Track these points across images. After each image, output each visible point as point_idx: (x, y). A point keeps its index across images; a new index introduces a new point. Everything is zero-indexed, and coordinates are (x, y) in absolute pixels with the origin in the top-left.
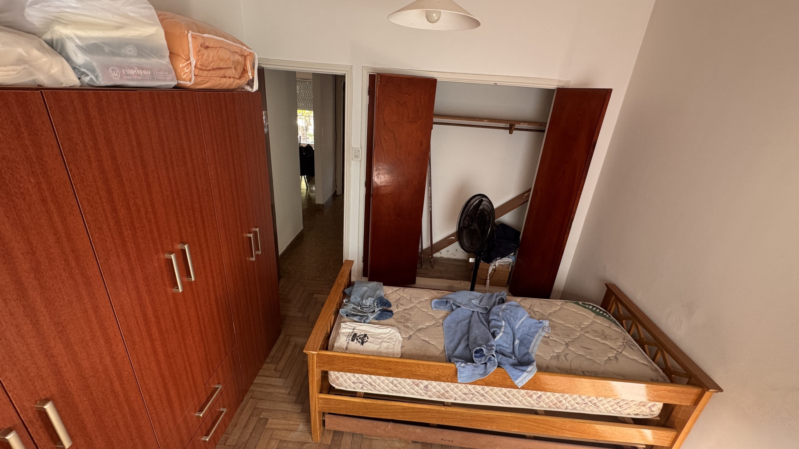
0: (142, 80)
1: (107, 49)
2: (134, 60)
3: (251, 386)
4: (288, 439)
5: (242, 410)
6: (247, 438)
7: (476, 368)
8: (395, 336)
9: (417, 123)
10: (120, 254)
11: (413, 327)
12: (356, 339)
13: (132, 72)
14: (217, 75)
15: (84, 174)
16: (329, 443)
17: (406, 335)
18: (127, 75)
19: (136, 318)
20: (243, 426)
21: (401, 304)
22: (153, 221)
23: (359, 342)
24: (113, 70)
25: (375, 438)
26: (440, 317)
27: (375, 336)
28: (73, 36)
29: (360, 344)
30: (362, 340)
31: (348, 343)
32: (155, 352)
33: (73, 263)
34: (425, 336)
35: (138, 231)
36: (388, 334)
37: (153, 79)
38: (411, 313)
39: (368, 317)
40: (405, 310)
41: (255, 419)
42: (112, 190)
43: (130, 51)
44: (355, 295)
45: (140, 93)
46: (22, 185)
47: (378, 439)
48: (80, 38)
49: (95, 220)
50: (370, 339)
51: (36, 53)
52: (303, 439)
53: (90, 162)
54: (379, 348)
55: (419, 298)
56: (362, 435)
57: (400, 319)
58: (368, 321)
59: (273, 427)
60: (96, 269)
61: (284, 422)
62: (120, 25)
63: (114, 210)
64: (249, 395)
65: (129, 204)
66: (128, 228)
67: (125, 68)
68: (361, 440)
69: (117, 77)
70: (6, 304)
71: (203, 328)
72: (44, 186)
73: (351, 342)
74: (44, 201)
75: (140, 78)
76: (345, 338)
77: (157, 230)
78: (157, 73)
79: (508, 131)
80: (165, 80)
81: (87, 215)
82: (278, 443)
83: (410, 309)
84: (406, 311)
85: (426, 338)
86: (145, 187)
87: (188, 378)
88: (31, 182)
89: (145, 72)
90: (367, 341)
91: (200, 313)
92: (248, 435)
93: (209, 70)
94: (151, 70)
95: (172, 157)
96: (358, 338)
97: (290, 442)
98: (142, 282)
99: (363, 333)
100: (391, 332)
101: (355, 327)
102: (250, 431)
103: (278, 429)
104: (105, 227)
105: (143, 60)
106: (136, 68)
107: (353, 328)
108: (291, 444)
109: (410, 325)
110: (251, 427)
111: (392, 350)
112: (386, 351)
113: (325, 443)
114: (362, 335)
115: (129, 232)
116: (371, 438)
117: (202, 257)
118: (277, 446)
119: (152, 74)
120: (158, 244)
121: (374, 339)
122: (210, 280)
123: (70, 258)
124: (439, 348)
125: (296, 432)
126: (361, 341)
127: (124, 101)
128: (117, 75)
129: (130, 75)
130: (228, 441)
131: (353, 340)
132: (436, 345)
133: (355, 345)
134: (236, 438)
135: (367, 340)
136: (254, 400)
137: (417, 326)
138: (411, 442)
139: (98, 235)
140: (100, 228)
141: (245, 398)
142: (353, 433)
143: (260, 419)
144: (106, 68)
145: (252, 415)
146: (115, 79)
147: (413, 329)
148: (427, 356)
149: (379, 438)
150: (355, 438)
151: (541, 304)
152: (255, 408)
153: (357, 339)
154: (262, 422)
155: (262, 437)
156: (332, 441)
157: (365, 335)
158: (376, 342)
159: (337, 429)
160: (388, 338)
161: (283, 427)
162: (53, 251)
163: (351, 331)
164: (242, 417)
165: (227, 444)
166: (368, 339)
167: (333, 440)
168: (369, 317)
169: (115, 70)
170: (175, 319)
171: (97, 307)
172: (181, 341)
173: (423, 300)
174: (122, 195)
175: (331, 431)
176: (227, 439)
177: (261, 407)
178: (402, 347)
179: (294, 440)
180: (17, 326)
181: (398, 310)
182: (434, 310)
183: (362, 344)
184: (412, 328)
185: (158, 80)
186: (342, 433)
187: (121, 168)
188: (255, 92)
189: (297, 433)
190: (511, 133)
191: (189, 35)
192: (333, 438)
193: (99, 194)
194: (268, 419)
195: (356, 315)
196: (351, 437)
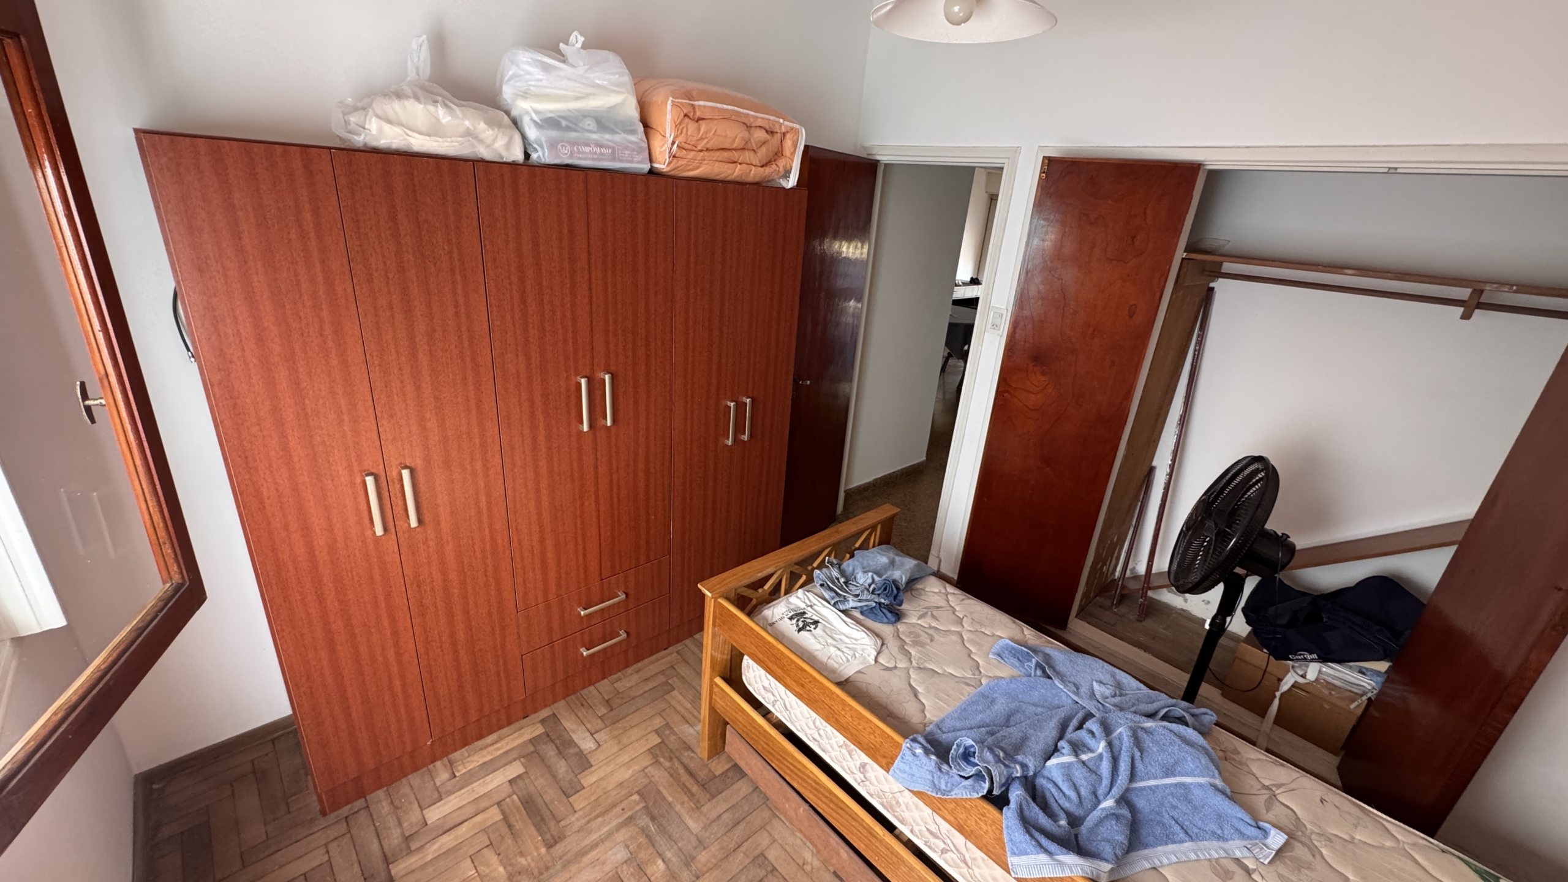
0: (598, 159)
1: (564, 123)
2: (594, 136)
3: (688, 638)
4: (675, 729)
5: (658, 660)
6: (638, 694)
7: (939, 773)
8: (863, 650)
9: (1126, 263)
10: (520, 354)
11: (917, 658)
12: (796, 619)
13: (587, 149)
14: (714, 159)
15: (498, 253)
16: (717, 774)
17: (888, 662)
18: (579, 152)
19: (523, 436)
20: (645, 678)
21: (933, 616)
22: (570, 329)
23: (797, 625)
24: (562, 146)
25: (783, 818)
26: (992, 676)
27: (831, 633)
28: (530, 109)
29: (796, 628)
30: (803, 626)
31: (781, 619)
32: (538, 491)
33: (466, 344)
34: (921, 683)
35: (547, 334)
36: (854, 642)
37: (614, 159)
38: (936, 637)
39: (845, 599)
40: (931, 627)
41: (661, 679)
42: (526, 278)
43: (589, 125)
44: (858, 561)
45: (586, 174)
46: (436, 250)
47: (785, 824)
48: (536, 112)
49: (499, 306)
50: (819, 631)
51: (482, 126)
52: (692, 742)
53: (507, 242)
54: (818, 650)
55: (981, 624)
56: (768, 799)
57: (906, 636)
58: (842, 607)
59: (673, 703)
60: (489, 358)
61: (689, 706)
62: (579, 95)
63: (523, 301)
64: (679, 646)
65: (543, 300)
66: (536, 327)
67: (578, 145)
68: (760, 804)
69: (566, 154)
70: (398, 356)
71: (615, 500)
72: (456, 255)
73: (786, 620)
74: (453, 271)
75: (595, 156)
76: (784, 610)
77: (573, 343)
78: (620, 152)
79: (1460, 310)
80: (631, 162)
81: (492, 298)
82: (662, 724)
83: (943, 633)
84: (931, 632)
85: (919, 686)
86: (568, 285)
87: (576, 552)
88: (444, 249)
89: (603, 150)
90: (810, 631)
91: (615, 476)
92: (642, 692)
93: (701, 151)
94: (613, 149)
95: (616, 258)
96: (802, 619)
97: (675, 734)
98: (540, 398)
99: (816, 618)
100: (863, 641)
101: (814, 604)
102: (647, 689)
103: (675, 709)
104: (508, 316)
105: (607, 136)
106: (593, 146)
107: (809, 604)
108: (674, 737)
109: (913, 653)
110: (651, 685)
111: (836, 665)
112: (825, 659)
113: (713, 769)
114: (812, 619)
115: (536, 332)
116: (777, 813)
117: (636, 403)
118: (659, 726)
119: (613, 152)
120: (572, 359)
121: (824, 634)
122: (642, 440)
123: (464, 337)
124: (928, 716)
125: (690, 728)
126: (801, 626)
127: (563, 181)
128: (566, 152)
129: (583, 153)
130: (619, 682)
131: (791, 618)
132: (927, 707)
133: (789, 627)
134: (628, 685)
135: (812, 629)
136: (679, 657)
137: (926, 661)
138: (832, 871)
139: (499, 323)
140: (503, 317)
141: (671, 648)
142: (757, 787)
143: (667, 683)
144: (553, 145)
145: (663, 672)
146: (564, 157)
147: (911, 662)
148: (888, 711)
149: (787, 823)
150: (755, 795)
151: (1322, 801)
152: (672, 667)
153: (798, 621)
154: (665, 688)
155: (652, 705)
156: (723, 773)
157: (816, 623)
158: (822, 640)
159: (742, 764)
160: (849, 646)
161: (683, 711)
162: (449, 322)
163: (803, 606)
164: (652, 667)
165: (615, 685)
166: (815, 629)
167: (725, 773)
168: (848, 601)
169: (566, 147)
170: (575, 464)
171: (481, 401)
172: (577, 497)
173: (986, 632)
174: (537, 287)
175: (732, 760)
176: (619, 679)
177: (678, 670)
178: (859, 672)
179: (681, 735)
180: (402, 382)
181: (919, 622)
182: (991, 656)
183: (800, 630)
184: (912, 660)
185: (621, 161)
186: (743, 775)
187: (542, 256)
188: (791, 188)
189: (691, 730)
190: (1466, 316)
191: (670, 102)
192: (728, 770)
193: (510, 278)
194: (674, 689)
195: (831, 589)
196: (751, 790)
